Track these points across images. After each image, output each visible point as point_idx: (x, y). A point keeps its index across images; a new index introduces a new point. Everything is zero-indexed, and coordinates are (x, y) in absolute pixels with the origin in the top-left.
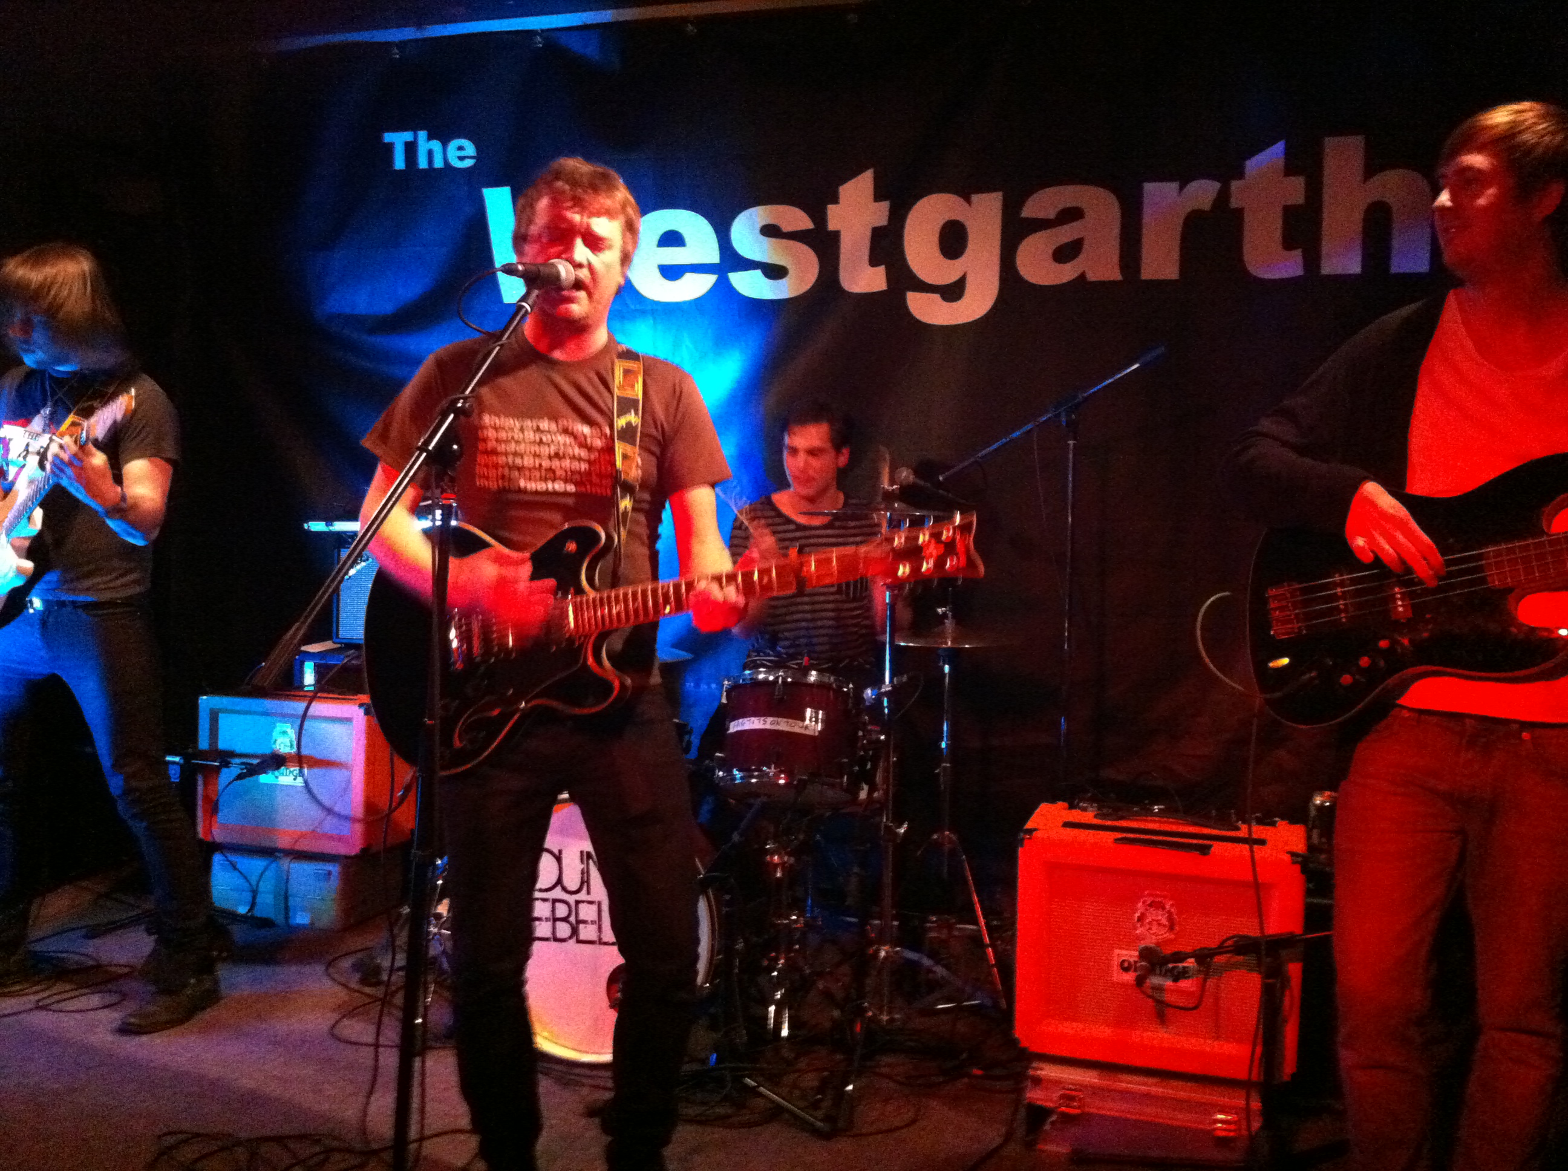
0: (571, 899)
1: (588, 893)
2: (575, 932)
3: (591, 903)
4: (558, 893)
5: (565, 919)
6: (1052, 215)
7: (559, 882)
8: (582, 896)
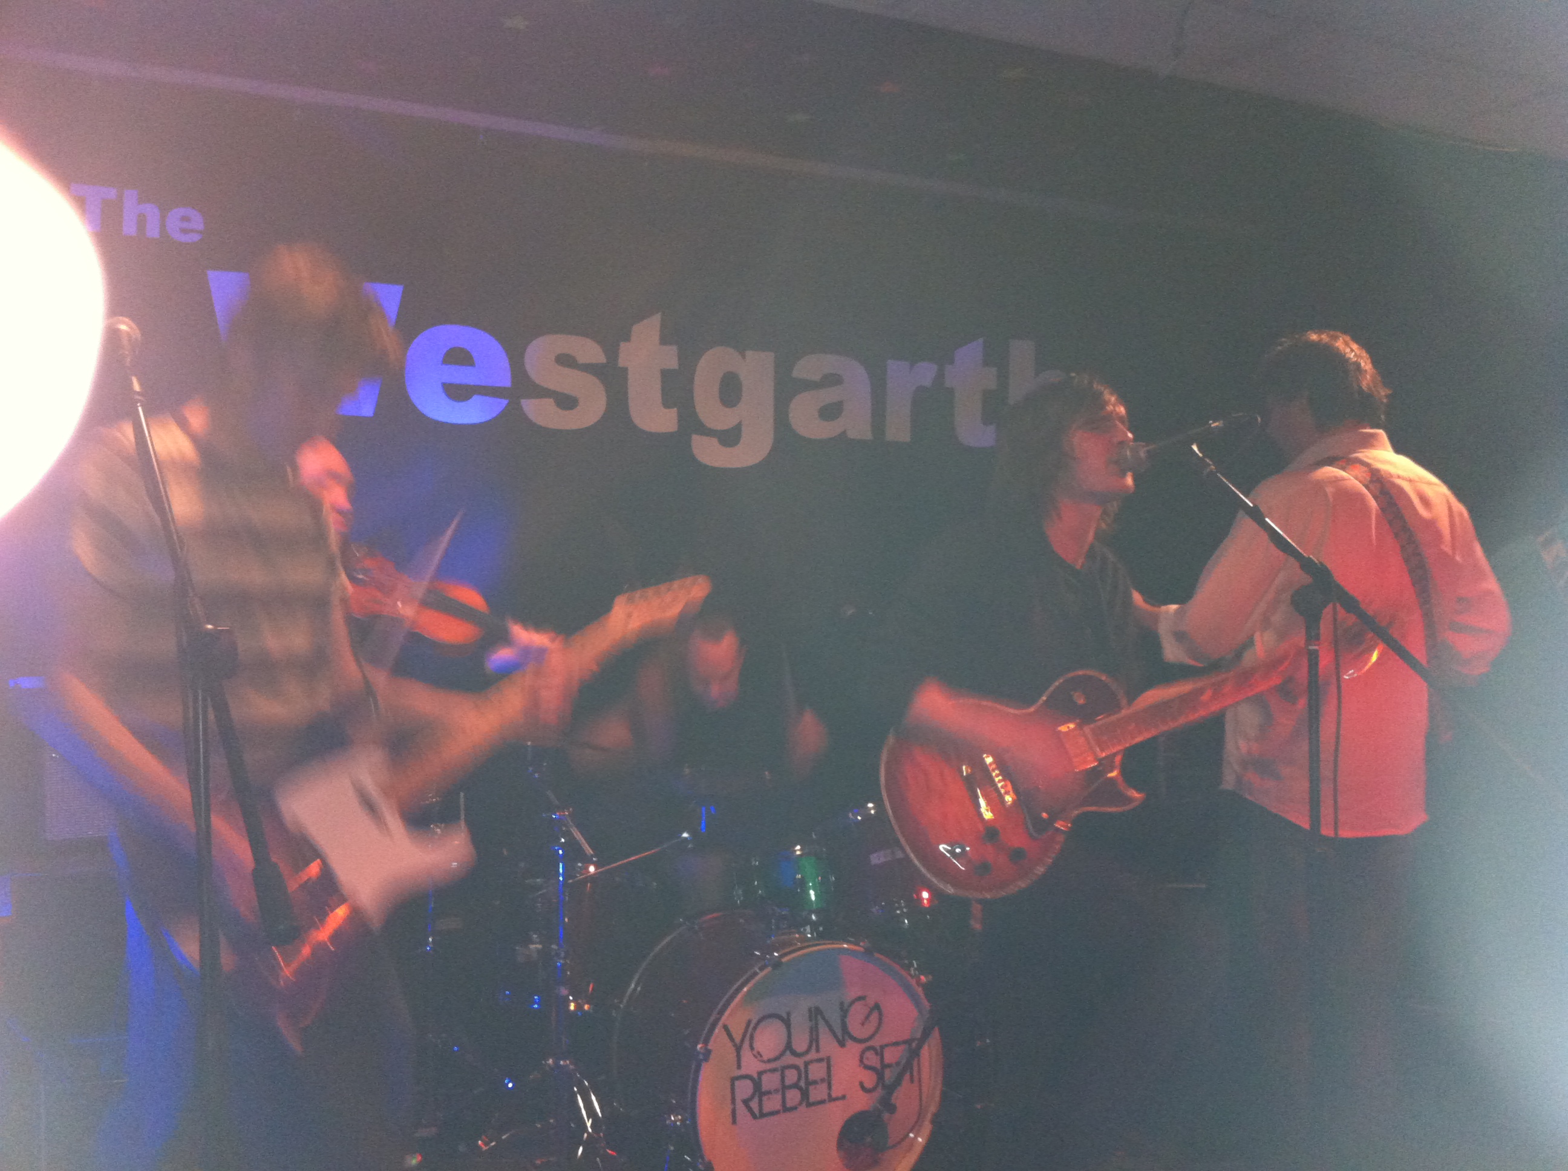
0: (799, 1062)
1: (818, 1050)
2: (805, 1094)
3: (820, 1060)
4: (789, 1059)
5: (796, 1086)
6: (817, 377)
7: (788, 1046)
8: (813, 1055)
